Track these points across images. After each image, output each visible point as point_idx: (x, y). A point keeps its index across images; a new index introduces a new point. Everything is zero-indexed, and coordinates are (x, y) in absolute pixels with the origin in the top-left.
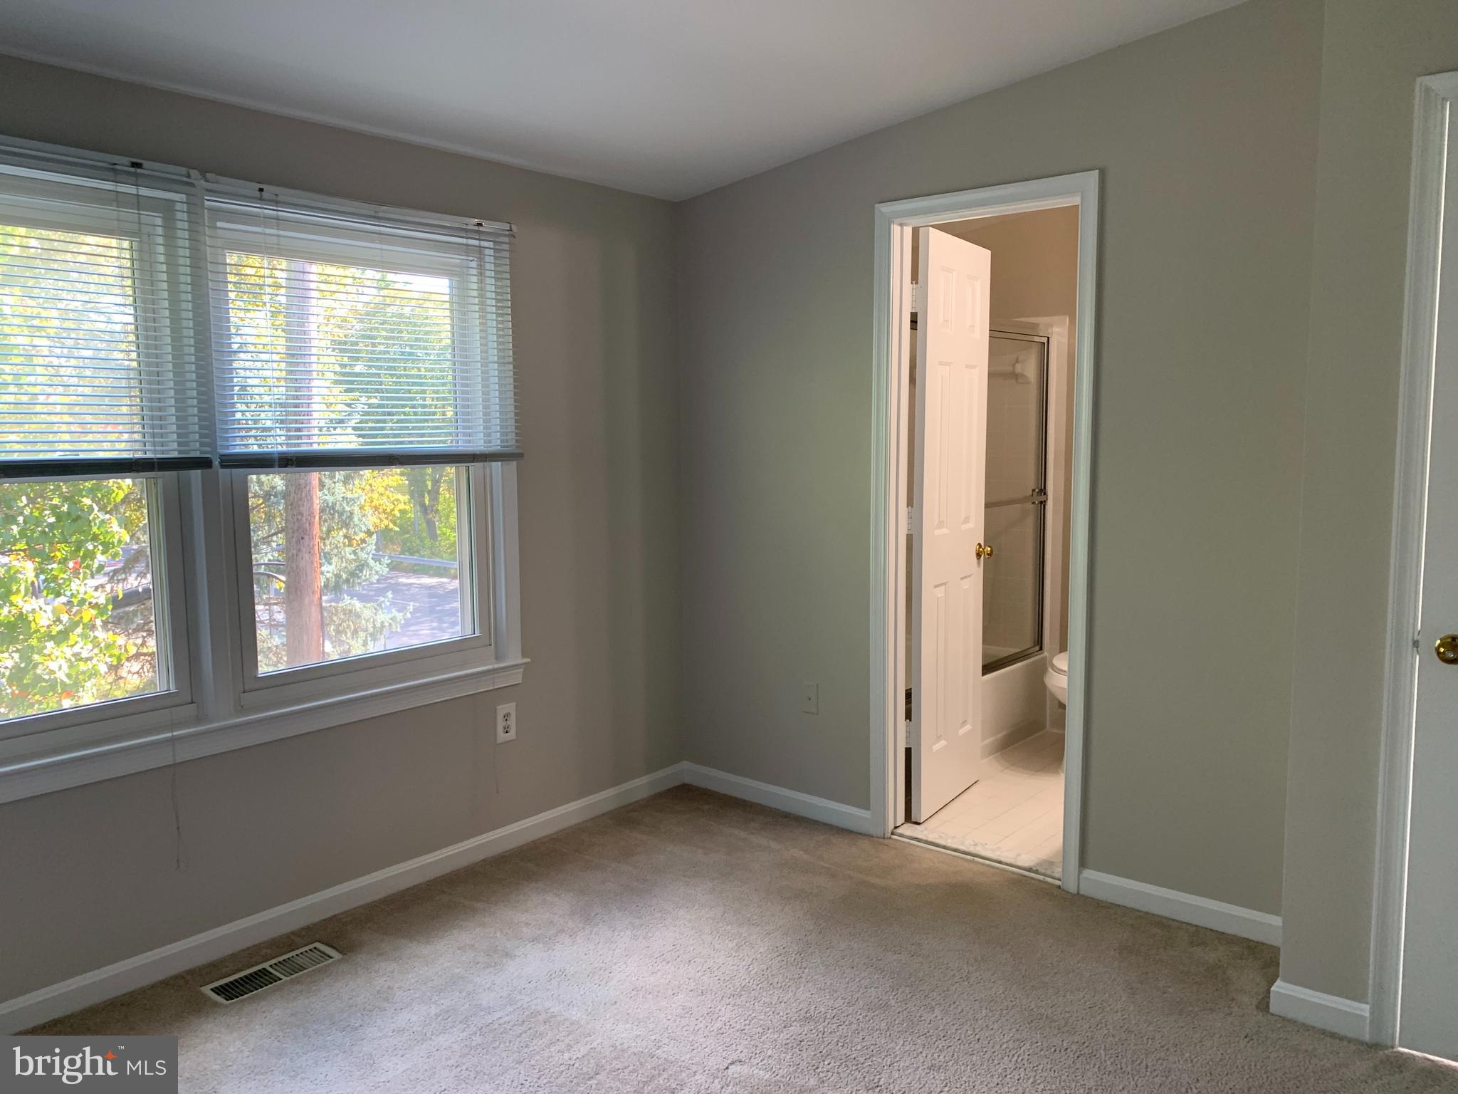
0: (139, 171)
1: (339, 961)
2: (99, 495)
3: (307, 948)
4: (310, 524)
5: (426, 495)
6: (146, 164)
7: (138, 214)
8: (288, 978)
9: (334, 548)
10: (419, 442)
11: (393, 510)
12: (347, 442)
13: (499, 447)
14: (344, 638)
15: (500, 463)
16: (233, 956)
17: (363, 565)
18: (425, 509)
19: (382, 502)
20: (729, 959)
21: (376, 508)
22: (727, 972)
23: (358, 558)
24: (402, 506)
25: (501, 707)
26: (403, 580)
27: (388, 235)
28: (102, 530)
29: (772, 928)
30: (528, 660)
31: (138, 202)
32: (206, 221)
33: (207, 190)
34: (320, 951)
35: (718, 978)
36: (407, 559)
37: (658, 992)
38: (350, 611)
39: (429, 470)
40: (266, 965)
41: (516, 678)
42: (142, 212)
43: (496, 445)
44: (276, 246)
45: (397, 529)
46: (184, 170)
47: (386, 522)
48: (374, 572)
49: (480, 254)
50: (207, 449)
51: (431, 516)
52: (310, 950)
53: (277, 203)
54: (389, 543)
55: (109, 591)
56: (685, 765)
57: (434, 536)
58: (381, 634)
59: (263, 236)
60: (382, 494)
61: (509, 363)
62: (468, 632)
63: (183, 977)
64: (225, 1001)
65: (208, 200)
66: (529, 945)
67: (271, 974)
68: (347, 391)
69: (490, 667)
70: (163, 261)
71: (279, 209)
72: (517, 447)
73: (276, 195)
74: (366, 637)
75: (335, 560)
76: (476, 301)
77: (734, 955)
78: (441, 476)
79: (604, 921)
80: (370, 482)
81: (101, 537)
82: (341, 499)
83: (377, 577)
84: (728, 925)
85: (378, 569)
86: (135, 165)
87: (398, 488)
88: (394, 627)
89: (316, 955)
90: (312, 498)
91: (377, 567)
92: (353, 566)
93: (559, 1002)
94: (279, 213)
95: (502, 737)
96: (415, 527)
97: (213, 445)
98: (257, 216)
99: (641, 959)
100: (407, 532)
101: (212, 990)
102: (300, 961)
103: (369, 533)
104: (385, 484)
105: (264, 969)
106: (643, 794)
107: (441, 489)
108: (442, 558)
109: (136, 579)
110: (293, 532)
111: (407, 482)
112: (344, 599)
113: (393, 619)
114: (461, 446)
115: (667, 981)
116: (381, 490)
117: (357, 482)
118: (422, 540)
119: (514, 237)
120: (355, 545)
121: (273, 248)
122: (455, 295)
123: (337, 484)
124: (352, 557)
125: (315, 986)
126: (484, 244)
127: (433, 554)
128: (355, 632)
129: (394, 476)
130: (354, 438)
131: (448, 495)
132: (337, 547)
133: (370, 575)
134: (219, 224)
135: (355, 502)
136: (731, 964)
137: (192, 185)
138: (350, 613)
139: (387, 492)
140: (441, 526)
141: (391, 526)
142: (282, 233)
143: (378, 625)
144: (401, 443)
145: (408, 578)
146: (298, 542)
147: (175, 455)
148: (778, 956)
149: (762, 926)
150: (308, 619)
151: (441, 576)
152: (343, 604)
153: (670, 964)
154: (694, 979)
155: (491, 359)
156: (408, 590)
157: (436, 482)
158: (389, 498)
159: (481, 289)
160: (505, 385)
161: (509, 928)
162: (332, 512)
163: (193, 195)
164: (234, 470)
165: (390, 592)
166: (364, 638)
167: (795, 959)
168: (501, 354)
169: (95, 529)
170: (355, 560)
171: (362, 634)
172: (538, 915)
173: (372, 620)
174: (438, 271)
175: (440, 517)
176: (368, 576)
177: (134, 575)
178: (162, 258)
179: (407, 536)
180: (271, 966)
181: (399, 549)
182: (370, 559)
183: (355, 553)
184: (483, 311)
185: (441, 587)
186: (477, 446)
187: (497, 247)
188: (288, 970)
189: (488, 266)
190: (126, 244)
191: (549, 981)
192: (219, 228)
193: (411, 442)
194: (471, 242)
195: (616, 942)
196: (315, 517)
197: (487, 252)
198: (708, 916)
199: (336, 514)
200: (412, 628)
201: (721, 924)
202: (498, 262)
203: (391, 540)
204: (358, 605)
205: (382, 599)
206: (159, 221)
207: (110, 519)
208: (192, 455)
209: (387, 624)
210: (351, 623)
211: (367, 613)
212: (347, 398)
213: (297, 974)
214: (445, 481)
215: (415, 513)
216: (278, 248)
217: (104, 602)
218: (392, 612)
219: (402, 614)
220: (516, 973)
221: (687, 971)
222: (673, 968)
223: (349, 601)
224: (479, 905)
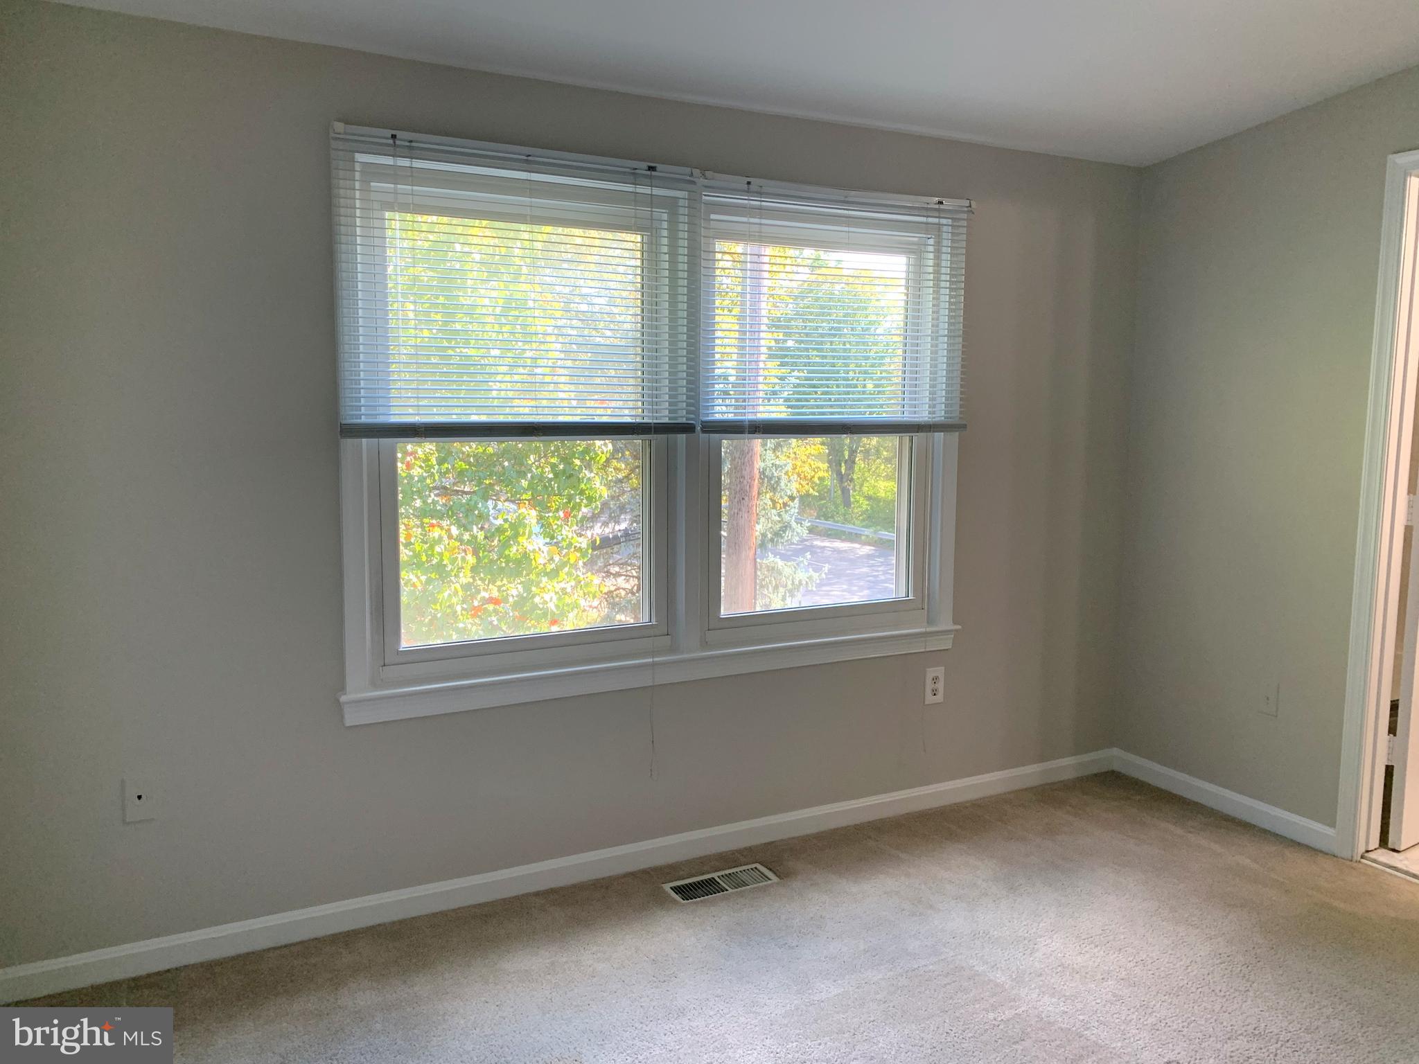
0: (653, 173)
1: (778, 883)
2: (588, 458)
3: (749, 867)
4: (750, 486)
5: (843, 464)
6: (659, 167)
7: (651, 211)
8: (734, 890)
9: (762, 509)
10: (839, 413)
11: (813, 477)
12: (777, 412)
13: (943, 418)
14: (766, 592)
15: (942, 433)
16: (689, 862)
17: (786, 527)
18: (841, 477)
19: (804, 469)
20: (1165, 955)
21: (799, 475)
22: (1162, 969)
23: (782, 520)
24: (821, 474)
25: (931, 669)
26: (818, 543)
27: (853, 218)
28: (588, 486)
29: (1213, 933)
30: (959, 627)
31: (652, 200)
32: (702, 215)
33: (706, 187)
34: (759, 871)
35: (1151, 972)
36: (823, 524)
37: (1086, 973)
38: (773, 568)
39: (846, 439)
40: (715, 875)
41: (946, 643)
42: (654, 210)
43: (940, 416)
44: (757, 234)
45: (817, 494)
46: (688, 170)
47: (807, 487)
48: (795, 533)
49: (939, 232)
50: (692, 416)
51: (846, 484)
52: (752, 869)
53: (760, 194)
54: (807, 508)
55: (590, 538)
56: (1115, 751)
57: (847, 503)
58: (798, 591)
59: (748, 225)
60: (804, 462)
61: (959, 336)
62: (902, 594)
63: (649, 873)
64: (682, 900)
65: (705, 195)
66: (953, 901)
67: (719, 883)
68: (782, 364)
69: (923, 630)
70: (666, 251)
71: (763, 199)
72: (960, 418)
73: (761, 187)
74: (785, 593)
75: (762, 520)
76: (931, 277)
77: (1170, 952)
78: (857, 448)
79: (1028, 893)
80: (795, 450)
81: (587, 492)
82: (771, 465)
83: (797, 538)
84: (1163, 921)
85: (799, 531)
86: (651, 168)
87: (819, 457)
88: (810, 586)
89: (756, 874)
90: (753, 463)
91: (798, 529)
92: (778, 527)
93: (983, 962)
94: (763, 203)
95: (930, 699)
96: (830, 494)
97: (697, 413)
98: (744, 207)
99: (1067, 937)
100: (824, 498)
101: (671, 888)
102: (744, 877)
103: (792, 498)
104: (807, 452)
105: (713, 878)
106: (1069, 775)
107: (857, 459)
108: (854, 524)
109: (601, 528)
110: (735, 494)
111: (827, 451)
112: (768, 556)
113: (810, 578)
114: (906, 417)
115: (1096, 964)
116: (804, 458)
117: (785, 449)
118: (837, 506)
119: (973, 213)
120: (778, 508)
121: (755, 235)
122: (911, 272)
123: (768, 451)
124: (777, 518)
125: (757, 902)
126: (944, 221)
127: (846, 520)
128: (776, 588)
129: (815, 446)
130: (783, 409)
131: (863, 466)
132: (764, 509)
133: (792, 536)
134: (713, 216)
135: (783, 469)
136: (1166, 960)
137: (694, 183)
138: (772, 569)
139: (809, 460)
140: (855, 494)
141: (811, 491)
142: (764, 221)
143: (797, 582)
144: (823, 414)
145: (823, 541)
146: (739, 502)
147: (666, 420)
148: (1221, 963)
149: (1202, 929)
150: (743, 571)
151: (852, 541)
152: (767, 562)
153: (1099, 948)
154: (1126, 968)
155: (941, 332)
156: (822, 552)
157: (853, 453)
158: (811, 466)
159: (937, 265)
160: (953, 357)
161: (933, 883)
162: (762, 477)
163: (693, 192)
164: (712, 435)
165: (809, 553)
166: (783, 594)
167: (1241, 970)
168: (952, 328)
169: (583, 486)
170: (779, 522)
171: (781, 590)
172: (961, 875)
173: (791, 578)
174: (897, 249)
175: (854, 486)
176: (790, 537)
177: (599, 524)
178: (665, 249)
179: (823, 502)
180: (719, 877)
181: (815, 514)
182: (793, 521)
183: (779, 515)
184: (937, 287)
185: (852, 552)
186: (922, 417)
187: (955, 224)
188: (734, 884)
189: (945, 243)
190: (639, 238)
191: (973, 940)
192: (712, 220)
193: (832, 413)
194: (931, 220)
195: (1041, 916)
196: (754, 480)
197: (945, 229)
198: (1140, 907)
199: (766, 479)
200: (824, 588)
201: (1155, 918)
202: (955, 238)
203: (809, 505)
204: (780, 563)
205: (801, 559)
206: (665, 217)
207: (595, 477)
208: (679, 421)
209: (804, 583)
210: (773, 579)
211: (787, 571)
212: (783, 371)
213: (740, 889)
214: (861, 451)
215: (832, 480)
216: (759, 236)
217: (586, 547)
218: (808, 572)
219: (818, 574)
220: (941, 927)
221: (1118, 959)
222: (1102, 952)
223: (772, 559)
224: (903, 856)
